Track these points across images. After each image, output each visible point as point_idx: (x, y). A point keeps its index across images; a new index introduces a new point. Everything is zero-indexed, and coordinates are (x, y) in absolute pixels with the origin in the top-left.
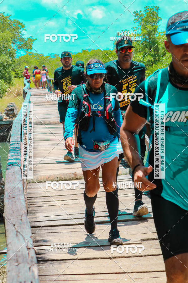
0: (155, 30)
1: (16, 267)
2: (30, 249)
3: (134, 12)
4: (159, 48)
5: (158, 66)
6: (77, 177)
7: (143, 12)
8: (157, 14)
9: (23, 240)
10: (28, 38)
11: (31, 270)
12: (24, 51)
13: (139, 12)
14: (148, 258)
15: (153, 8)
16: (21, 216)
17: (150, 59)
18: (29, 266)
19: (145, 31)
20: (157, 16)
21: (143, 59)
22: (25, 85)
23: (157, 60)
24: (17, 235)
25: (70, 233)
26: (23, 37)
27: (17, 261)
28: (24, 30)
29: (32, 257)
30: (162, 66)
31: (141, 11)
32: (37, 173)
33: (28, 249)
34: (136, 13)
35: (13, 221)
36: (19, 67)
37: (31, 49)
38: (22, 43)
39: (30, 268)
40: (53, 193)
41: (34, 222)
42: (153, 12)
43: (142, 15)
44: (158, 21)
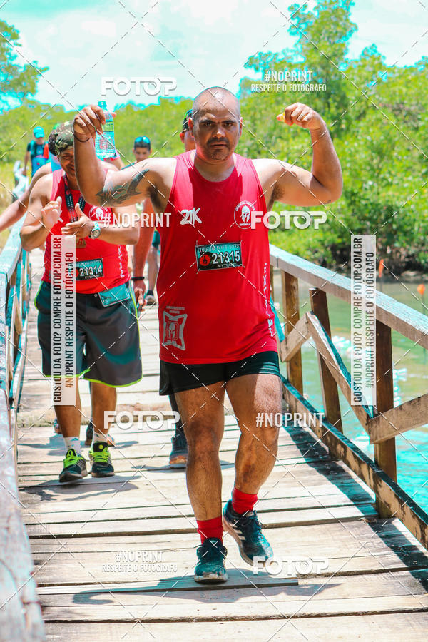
0: (338, 54)
2: (28, 603)
3: (291, 8)
4: (348, 99)
5: (346, 143)
7: (310, 9)
8: (346, 13)
9: (12, 581)
10: (25, 66)
12: (18, 97)
13: (302, 8)
14: (314, 623)
16: (6, 520)
19: (316, 58)
20: (347, 20)
22: (17, 182)
23: (342, 130)
26: (14, 63)
28: (17, 44)
29: (34, 626)
30: (356, 144)
31: (305, 6)
32: (43, 402)
33: (24, 604)
34: (296, 12)
36: (4, 137)
37: (33, 92)
38: (10, 78)
41: (34, 524)
42: (337, 9)
43: (310, 15)
44: (348, 33)
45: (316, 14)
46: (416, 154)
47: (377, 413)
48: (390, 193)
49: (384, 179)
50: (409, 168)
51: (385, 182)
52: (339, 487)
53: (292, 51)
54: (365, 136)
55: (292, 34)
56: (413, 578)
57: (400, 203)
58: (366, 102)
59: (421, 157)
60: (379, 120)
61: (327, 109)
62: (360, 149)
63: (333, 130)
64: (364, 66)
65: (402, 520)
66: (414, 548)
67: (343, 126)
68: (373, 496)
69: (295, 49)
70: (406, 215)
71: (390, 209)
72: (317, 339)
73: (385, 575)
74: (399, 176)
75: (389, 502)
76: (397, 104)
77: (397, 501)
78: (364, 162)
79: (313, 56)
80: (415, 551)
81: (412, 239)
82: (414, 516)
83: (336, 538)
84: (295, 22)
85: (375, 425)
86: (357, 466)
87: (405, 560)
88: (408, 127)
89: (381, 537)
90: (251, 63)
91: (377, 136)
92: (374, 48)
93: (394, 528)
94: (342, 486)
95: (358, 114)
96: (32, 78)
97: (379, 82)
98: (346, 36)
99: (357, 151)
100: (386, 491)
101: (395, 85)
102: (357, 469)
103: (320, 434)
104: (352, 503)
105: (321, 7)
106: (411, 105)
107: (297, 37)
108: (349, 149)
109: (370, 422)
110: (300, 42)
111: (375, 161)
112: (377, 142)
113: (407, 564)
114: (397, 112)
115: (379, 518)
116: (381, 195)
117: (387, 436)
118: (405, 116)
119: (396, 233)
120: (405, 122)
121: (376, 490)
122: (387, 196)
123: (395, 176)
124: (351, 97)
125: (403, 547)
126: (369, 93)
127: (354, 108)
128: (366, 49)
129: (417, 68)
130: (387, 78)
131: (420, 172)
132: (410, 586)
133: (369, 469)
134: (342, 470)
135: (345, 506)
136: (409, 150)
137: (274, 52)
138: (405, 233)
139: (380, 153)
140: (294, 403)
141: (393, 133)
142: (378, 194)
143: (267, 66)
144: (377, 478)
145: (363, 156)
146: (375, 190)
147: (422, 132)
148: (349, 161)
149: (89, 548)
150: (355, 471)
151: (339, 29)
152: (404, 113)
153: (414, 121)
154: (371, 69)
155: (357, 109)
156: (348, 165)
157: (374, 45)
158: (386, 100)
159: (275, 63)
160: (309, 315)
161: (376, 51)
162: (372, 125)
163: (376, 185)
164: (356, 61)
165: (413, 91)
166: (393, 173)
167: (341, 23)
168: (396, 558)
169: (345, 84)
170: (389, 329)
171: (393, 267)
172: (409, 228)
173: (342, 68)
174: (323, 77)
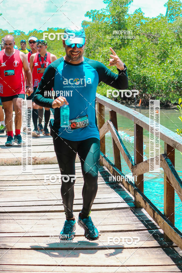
0: (124, 12)
5: (127, 49)
6: (37, 162)
19: (115, 13)
21: (111, 41)
23: (125, 43)
25: (27, 220)
30: (131, 50)
40: (11, 177)
44: (128, 3)
46: (156, 55)
47: (136, 164)
48: (145, 71)
49: (143, 65)
50: (153, 61)
52: (119, 194)
53: (105, 10)
54: (135, 47)
55: (105, 3)
56: (149, 234)
57: (149, 76)
58: (136, 32)
59: (158, 56)
63: (121, 43)
64: (135, 17)
65: (145, 209)
66: (150, 221)
68: (133, 198)
70: (151, 81)
71: (145, 78)
72: (112, 132)
73: (137, 232)
74: (149, 64)
75: (140, 201)
76: (149, 33)
77: (143, 201)
78: (134, 58)
79: (113, 12)
80: (150, 222)
81: (154, 91)
82: (150, 207)
83: (117, 216)
85: (135, 169)
87: (146, 226)
88: (154, 43)
89: (137, 216)
90: (88, 14)
91: (140, 47)
92: (140, 10)
93: (142, 212)
94: (121, 194)
97: (142, 24)
99: (131, 53)
100: (139, 197)
101: (148, 26)
102: (127, 187)
103: (112, 172)
104: (125, 201)
106: (155, 34)
107: (107, 4)
108: (128, 52)
109: (133, 167)
110: (108, 6)
111: (139, 57)
112: (140, 49)
113: (147, 228)
114: (149, 37)
115: (136, 208)
116: (141, 72)
117: (140, 173)
118: (152, 39)
119: (147, 88)
120: (152, 41)
121: (134, 196)
122: (144, 72)
123: (147, 64)
125: (145, 220)
126: (137, 29)
128: (137, 10)
129: (158, 19)
130: (145, 22)
131: (158, 62)
132: (148, 237)
133: (132, 187)
134: (121, 188)
135: (121, 202)
136: (153, 53)
137: (97, 10)
138: (151, 88)
140: (101, 159)
141: (147, 45)
142: (140, 71)
143: (94, 16)
144: (135, 191)
145: (134, 55)
146: (139, 69)
147: (159, 45)
148: (128, 57)
150: (126, 188)
152: (152, 37)
154: (138, 18)
157: (140, 8)
158: (144, 32)
159: (98, 14)
160: (109, 122)
161: (141, 11)
162: (138, 42)
164: (132, 15)
165: (155, 28)
166: (146, 62)
168: (142, 225)
169: (127, 24)
170: (142, 128)
171: (145, 102)
172: (153, 86)
173: (126, 17)
174: (118, 21)
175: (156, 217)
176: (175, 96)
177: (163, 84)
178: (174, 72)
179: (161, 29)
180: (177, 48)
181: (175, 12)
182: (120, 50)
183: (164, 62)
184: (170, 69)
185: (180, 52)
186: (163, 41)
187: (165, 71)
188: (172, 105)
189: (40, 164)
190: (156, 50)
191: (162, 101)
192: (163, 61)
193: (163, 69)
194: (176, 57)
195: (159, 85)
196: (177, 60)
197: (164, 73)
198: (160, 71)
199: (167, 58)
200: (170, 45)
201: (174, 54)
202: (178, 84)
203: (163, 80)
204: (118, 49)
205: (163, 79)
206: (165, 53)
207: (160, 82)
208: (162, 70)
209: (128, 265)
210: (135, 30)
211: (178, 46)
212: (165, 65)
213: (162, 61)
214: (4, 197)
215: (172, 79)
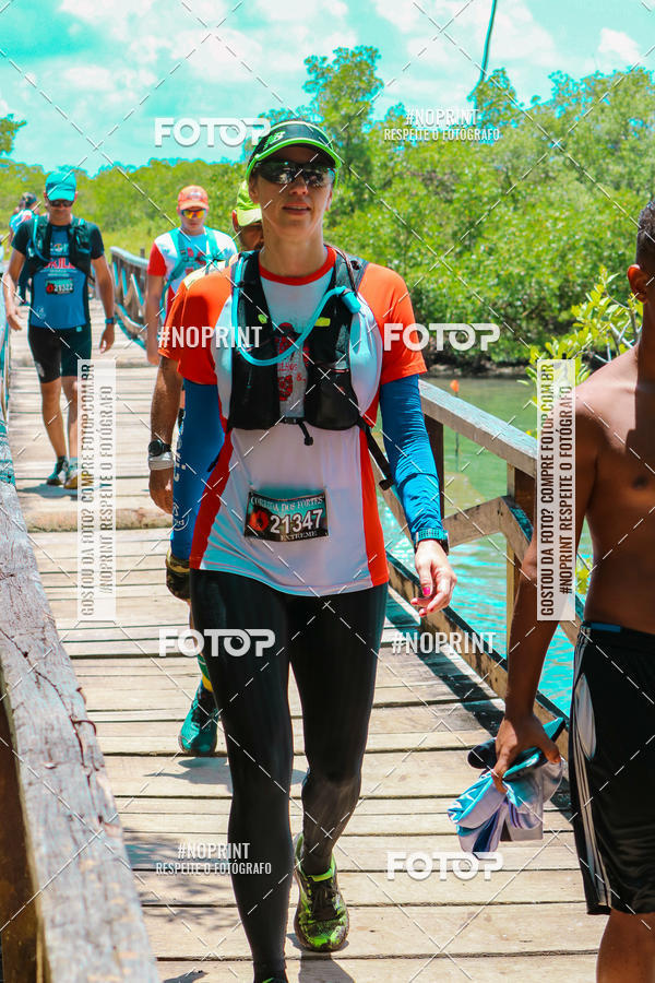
0: (362, 116)
1: (51, 771)
2: (80, 723)
3: (308, 61)
4: (373, 165)
5: (369, 215)
6: (145, 521)
7: (330, 62)
8: (371, 68)
9: (58, 698)
11: (93, 784)
13: (320, 60)
15: (361, 53)
17: (346, 196)
18: (85, 773)
19: (335, 117)
20: (371, 75)
23: (365, 200)
24: (37, 682)
27: (51, 758)
30: (380, 217)
31: (324, 59)
32: (30, 505)
33: (74, 723)
34: (313, 64)
35: (22, 642)
37: (9, 150)
39: (88, 777)
42: (360, 62)
43: (329, 69)
44: (372, 90)
45: (336, 67)
46: (449, 230)
48: (420, 274)
49: (413, 257)
50: (440, 246)
51: (413, 261)
53: (308, 109)
54: (390, 209)
55: (309, 91)
56: (466, 712)
57: (430, 287)
58: (393, 169)
59: (455, 234)
60: (405, 190)
61: (347, 177)
62: (384, 223)
63: (353, 199)
66: (466, 678)
67: (366, 196)
69: (311, 107)
70: (437, 300)
71: (419, 292)
73: (434, 707)
74: (430, 255)
75: (437, 625)
76: (428, 172)
78: (390, 238)
79: (333, 115)
80: (467, 682)
84: (312, 77)
86: (400, 583)
87: (456, 691)
88: (441, 199)
89: (427, 664)
91: (404, 208)
92: (401, 108)
95: (383, 182)
96: (7, 134)
97: (408, 146)
98: (370, 92)
99: (382, 225)
101: (427, 151)
102: (400, 588)
105: (342, 61)
106: (445, 174)
107: (314, 95)
108: (372, 223)
110: (316, 99)
111: (402, 237)
112: (405, 215)
113: (458, 696)
114: (429, 182)
116: (409, 276)
118: (437, 187)
120: (437, 193)
123: (424, 255)
124: (376, 162)
125: (453, 676)
126: (396, 159)
127: (378, 176)
128: (392, 109)
131: (452, 251)
132: (463, 720)
136: (441, 225)
137: (288, 109)
139: (408, 228)
141: (422, 205)
142: (405, 274)
145: (388, 231)
146: (402, 270)
147: (456, 205)
148: (372, 237)
149: (93, 672)
150: (397, 590)
151: (363, 86)
152: (436, 183)
153: (448, 192)
155: (381, 176)
156: (371, 242)
157: (400, 104)
158: (414, 167)
161: (403, 111)
162: (399, 195)
163: (403, 265)
164: (382, 123)
165: (445, 158)
166: (423, 251)
167: (364, 78)
168: (446, 689)
169: (368, 149)
170: (440, 426)
172: (440, 315)
173: (365, 129)
174: (343, 139)
175: (484, 666)
176: (503, 344)
177: (470, 309)
178: (498, 276)
179: (460, 159)
180: (504, 211)
181: (496, 115)
182: (351, 217)
183: (469, 250)
184: (488, 268)
185: (514, 222)
186: (468, 192)
187: (473, 273)
188: (494, 367)
189: (154, 526)
190: (448, 218)
191: (467, 357)
192: (468, 248)
193: (467, 268)
194: (504, 236)
195: (458, 311)
196: (506, 243)
197: (470, 279)
198: (460, 273)
199: (479, 239)
200: (488, 203)
201: (497, 229)
202: (509, 310)
203: (469, 298)
204: (344, 213)
205: (468, 295)
206: (472, 224)
207: (460, 305)
208: (465, 271)
209: (415, 795)
210: (391, 164)
211: (506, 206)
212: (474, 257)
213: (466, 246)
214: (64, 617)
215: (492, 295)
